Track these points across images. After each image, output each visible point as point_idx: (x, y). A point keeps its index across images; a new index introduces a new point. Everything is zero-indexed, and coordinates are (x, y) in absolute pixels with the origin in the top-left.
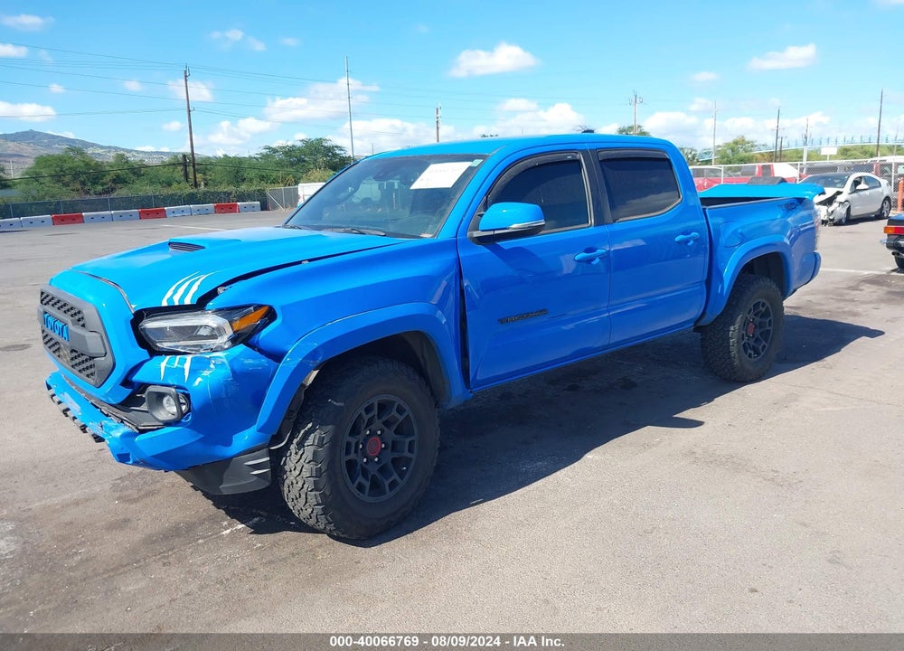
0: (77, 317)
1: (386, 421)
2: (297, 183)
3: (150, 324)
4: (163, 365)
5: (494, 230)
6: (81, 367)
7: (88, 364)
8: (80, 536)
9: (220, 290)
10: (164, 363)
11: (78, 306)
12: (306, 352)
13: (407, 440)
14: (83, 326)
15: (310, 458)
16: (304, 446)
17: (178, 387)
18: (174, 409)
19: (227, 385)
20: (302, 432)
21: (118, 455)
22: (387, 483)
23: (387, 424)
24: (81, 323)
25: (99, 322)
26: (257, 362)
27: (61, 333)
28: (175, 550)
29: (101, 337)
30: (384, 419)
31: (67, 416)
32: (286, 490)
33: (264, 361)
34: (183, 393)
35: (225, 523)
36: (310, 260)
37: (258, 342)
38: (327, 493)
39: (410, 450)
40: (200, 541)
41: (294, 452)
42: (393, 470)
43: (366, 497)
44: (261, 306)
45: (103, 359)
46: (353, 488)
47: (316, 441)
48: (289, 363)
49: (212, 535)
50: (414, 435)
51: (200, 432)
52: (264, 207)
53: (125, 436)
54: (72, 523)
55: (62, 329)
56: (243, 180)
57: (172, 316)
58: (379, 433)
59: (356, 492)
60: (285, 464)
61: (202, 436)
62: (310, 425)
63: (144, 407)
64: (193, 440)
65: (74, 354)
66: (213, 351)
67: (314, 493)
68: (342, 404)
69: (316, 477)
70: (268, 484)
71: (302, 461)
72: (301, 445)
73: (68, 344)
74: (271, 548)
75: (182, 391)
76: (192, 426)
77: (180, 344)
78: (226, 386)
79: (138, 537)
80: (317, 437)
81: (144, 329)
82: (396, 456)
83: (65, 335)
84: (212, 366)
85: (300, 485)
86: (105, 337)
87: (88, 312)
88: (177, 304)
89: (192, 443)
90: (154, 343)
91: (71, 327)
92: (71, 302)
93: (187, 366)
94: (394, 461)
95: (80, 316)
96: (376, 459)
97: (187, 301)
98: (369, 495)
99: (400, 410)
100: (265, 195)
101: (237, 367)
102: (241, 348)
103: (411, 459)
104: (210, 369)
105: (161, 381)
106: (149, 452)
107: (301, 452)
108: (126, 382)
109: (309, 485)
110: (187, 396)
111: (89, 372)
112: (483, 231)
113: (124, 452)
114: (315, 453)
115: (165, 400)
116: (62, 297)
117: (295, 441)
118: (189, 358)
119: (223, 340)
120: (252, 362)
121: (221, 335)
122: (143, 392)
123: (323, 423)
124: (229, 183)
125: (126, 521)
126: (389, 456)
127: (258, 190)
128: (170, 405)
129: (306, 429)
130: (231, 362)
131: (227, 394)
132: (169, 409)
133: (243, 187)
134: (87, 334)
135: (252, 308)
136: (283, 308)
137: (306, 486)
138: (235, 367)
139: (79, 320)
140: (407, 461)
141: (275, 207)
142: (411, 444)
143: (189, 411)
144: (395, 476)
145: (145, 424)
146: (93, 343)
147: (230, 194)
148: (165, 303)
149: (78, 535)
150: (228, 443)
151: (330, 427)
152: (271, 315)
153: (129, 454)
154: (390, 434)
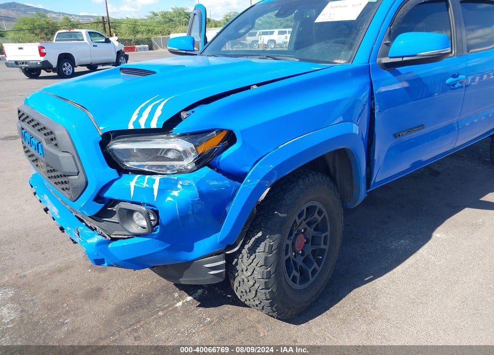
0: (50, 137)
1: (309, 222)
2: (169, 34)
3: (117, 146)
4: (132, 184)
5: (403, 57)
6: (57, 180)
7: (63, 179)
8: (65, 305)
9: (184, 115)
10: (133, 182)
11: (50, 127)
12: (263, 174)
13: (323, 235)
14: (56, 145)
15: (262, 262)
16: (255, 252)
17: (148, 205)
18: (144, 223)
19: (194, 203)
20: (253, 239)
21: (95, 260)
22: (310, 271)
23: (309, 224)
24: (54, 142)
25: (70, 143)
26: (220, 183)
27: (37, 148)
28: (142, 323)
29: (73, 157)
30: (308, 220)
31: (47, 213)
32: (236, 284)
33: (227, 182)
34: (152, 210)
35: (176, 295)
36: (258, 85)
37: (218, 163)
38: (274, 290)
39: (325, 244)
40: (160, 313)
41: (245, 256)
42: (313, 260)
43: (298, 286)
44: (222, 130)
45: (76, 177)
46: (289, 280)
47: (267, 248)
48: (249, 184)
49: (169, 307)
50: (327, 231)
51: (166, 242)
52: (151, 48)
53: (100, 244)
54: (58, 290)
55: (38, 146)
56: (138, 32)
57: (139, 138)
58: (303, 231)
59: (291, 283)
60: (237, 264)
61: (169, 245)
62: (260, 234)
63: (115, 219)
64: (162, 249)
65: (49, 169)
66: (180, 172)
67: (263, 291)
68: (285, 215)
69: (267, 279)
70: (222, 280)
71: (254, 264)
72: (252, 250)
73: (44, 160)
74: (218, 322)
75: (151, 208)
76: (160, 237)
77: (147, 165)
78: (193, 205)
79: (110, 307)
80: (268, 245)
81: (112, 149)
82: (314, 249)
83: (40, 151)
84: (179, 186)
85: (251, 283)
86: (77, 158)
87: (59, 133)
88: (143, 127)
89: (161, 251)
90: (121, 162)
91: (45, 145)
92: (44, 123)
93: (156, 187)
94: (313, 252)
95: (52, 136)
96: (300, 252)
97: (153, 125)
98: (299, 284)
99: (320, 213)
100: (151, 41)
101: (204, 189)
102: (206, 170)
103: (325, 249)
104: (177, 189)
105: (131, 199)
106: (121, 257)
107: (252, 257)
108: (99, 198)
109: (260, 285)
110: (156, 213)
111: (64, 186)
112: (391, 58)
113: (100, 257)
114: (266, 259)
115: (135, 215)
116: (35, 117)
117: (247, 247)
118: (157, 178)
119: (188, 163)
120: (216, 183)
121: (187, 157)
122: (113, 206)
123: (272, 233)
124: (130, 34)
125: (99, 290)
126: (309, 249)
127: (147, 39)
128: (140, 219)
129: (256, 237)
130: (197, 184)
131: (193, 211)
132: (139, 223)
133: (139, 36)
134: (61, 155)
135: (214, 132)
136: (242, 132)
137: (257, 285)
138: (202, 189)
139: (52, 140)
140: (322, 252)
141: (157, 48)
142: (326, 237)
143: (158, 224)
144: (315, 265)
145: (116, 233)
146: (66, 162)
147: (131, 40)
148: (131, 127)
149: (63, 303)
150: (190, 249)
151: (277, 236)
152: (230, 138)
153: (104, 259)
154: (311, 231)
